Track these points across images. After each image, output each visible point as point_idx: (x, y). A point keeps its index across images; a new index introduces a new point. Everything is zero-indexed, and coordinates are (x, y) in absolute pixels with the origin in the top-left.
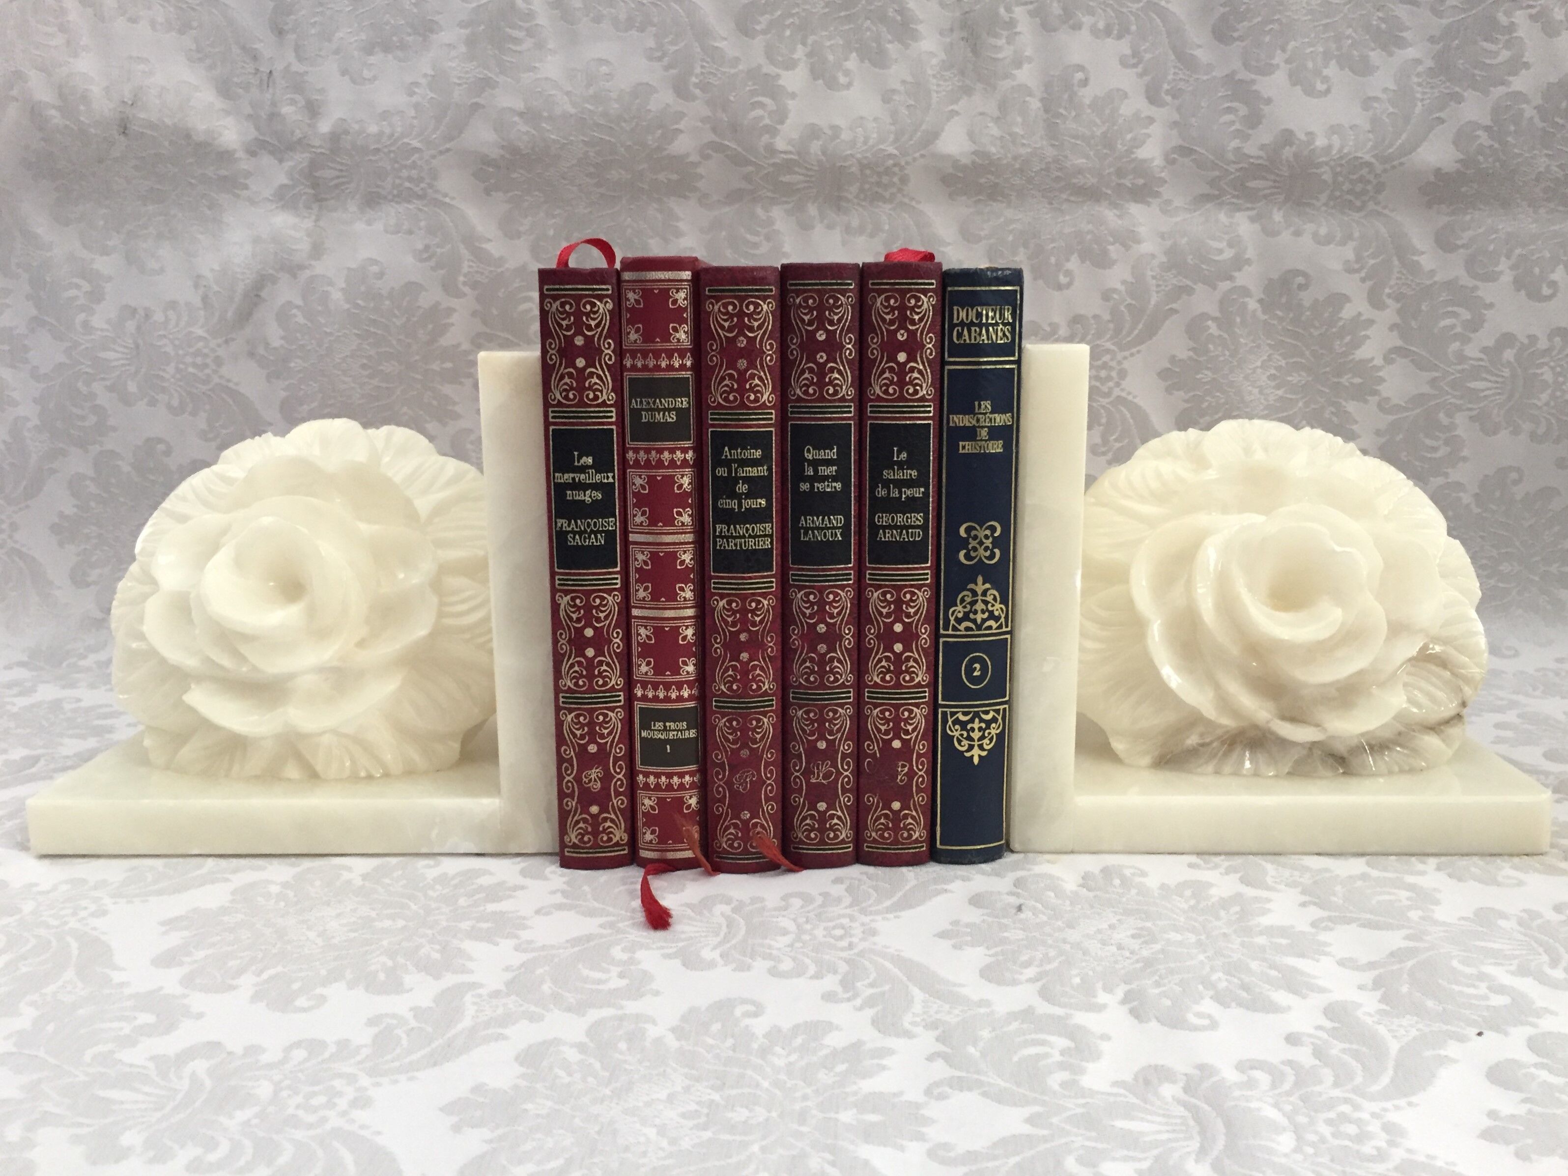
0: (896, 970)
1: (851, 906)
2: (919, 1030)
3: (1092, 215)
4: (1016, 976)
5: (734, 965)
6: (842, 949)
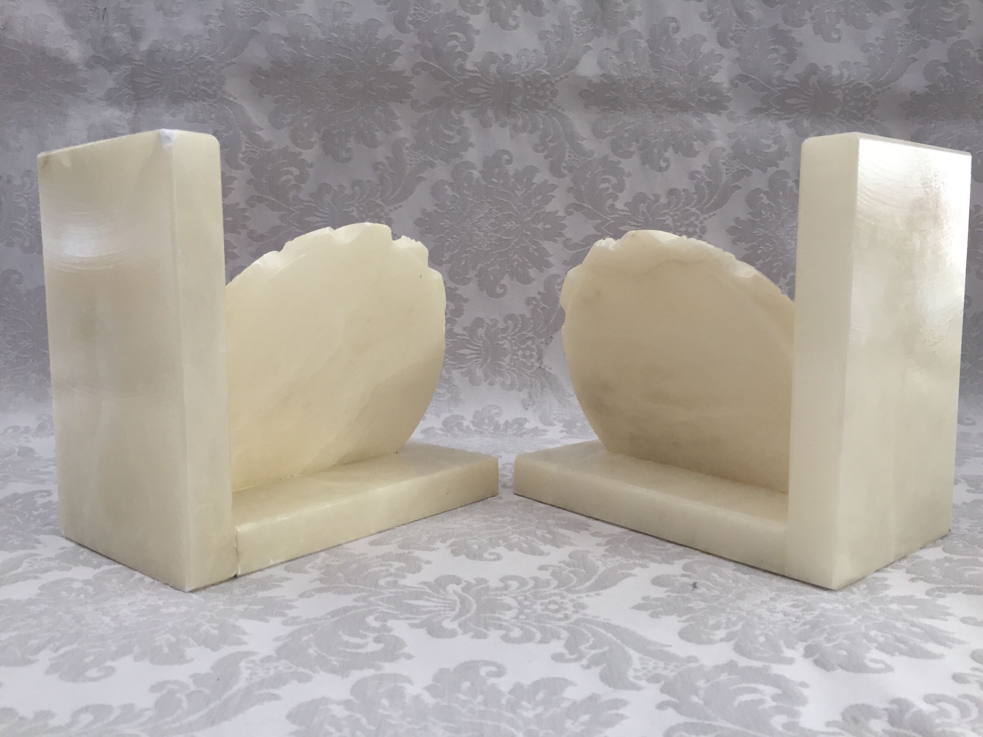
0: (609, 635)
1: (558, 587)
2: (643, 683)
3: (682, 121)
4: (711, 637)
5: (472, 634)
6: (560, 620)
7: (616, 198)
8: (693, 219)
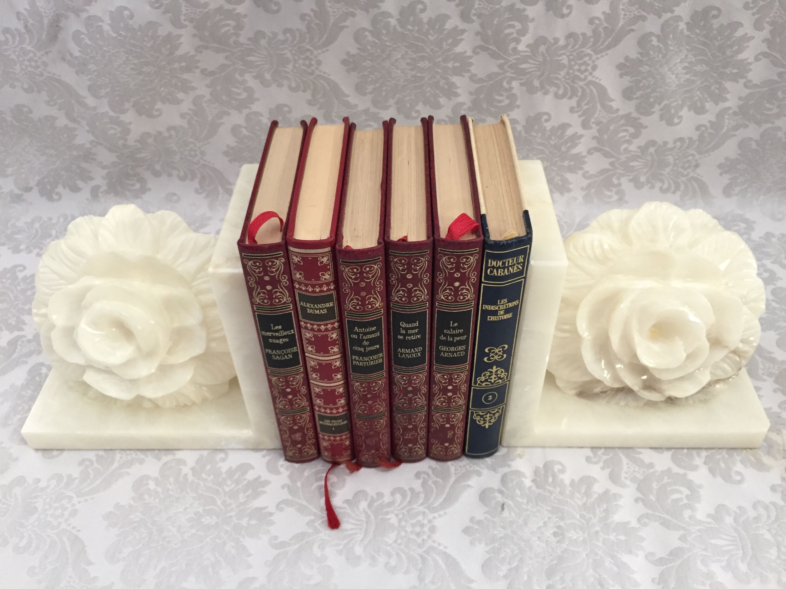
1: (424, 502)
4: (498, 573)
5: (370, 560)
6: (420, 546)
7: (518, 41)
8: (587, 59)
